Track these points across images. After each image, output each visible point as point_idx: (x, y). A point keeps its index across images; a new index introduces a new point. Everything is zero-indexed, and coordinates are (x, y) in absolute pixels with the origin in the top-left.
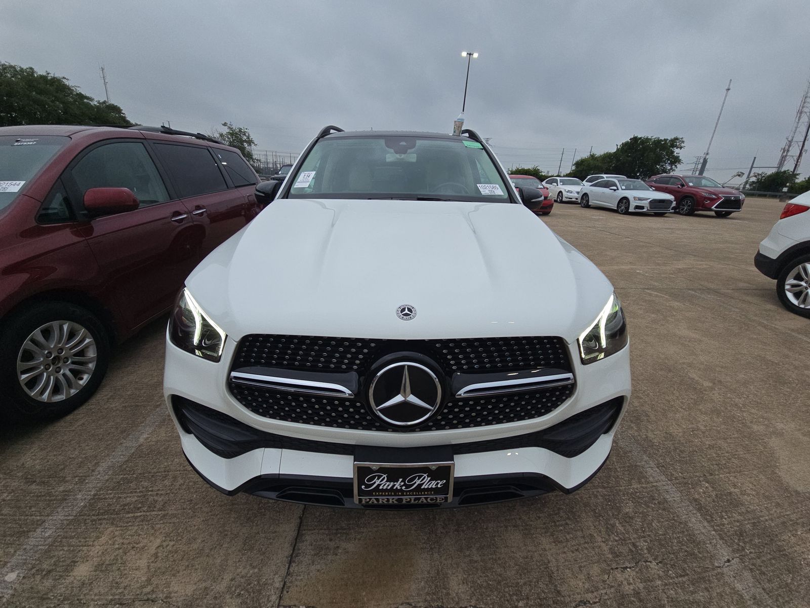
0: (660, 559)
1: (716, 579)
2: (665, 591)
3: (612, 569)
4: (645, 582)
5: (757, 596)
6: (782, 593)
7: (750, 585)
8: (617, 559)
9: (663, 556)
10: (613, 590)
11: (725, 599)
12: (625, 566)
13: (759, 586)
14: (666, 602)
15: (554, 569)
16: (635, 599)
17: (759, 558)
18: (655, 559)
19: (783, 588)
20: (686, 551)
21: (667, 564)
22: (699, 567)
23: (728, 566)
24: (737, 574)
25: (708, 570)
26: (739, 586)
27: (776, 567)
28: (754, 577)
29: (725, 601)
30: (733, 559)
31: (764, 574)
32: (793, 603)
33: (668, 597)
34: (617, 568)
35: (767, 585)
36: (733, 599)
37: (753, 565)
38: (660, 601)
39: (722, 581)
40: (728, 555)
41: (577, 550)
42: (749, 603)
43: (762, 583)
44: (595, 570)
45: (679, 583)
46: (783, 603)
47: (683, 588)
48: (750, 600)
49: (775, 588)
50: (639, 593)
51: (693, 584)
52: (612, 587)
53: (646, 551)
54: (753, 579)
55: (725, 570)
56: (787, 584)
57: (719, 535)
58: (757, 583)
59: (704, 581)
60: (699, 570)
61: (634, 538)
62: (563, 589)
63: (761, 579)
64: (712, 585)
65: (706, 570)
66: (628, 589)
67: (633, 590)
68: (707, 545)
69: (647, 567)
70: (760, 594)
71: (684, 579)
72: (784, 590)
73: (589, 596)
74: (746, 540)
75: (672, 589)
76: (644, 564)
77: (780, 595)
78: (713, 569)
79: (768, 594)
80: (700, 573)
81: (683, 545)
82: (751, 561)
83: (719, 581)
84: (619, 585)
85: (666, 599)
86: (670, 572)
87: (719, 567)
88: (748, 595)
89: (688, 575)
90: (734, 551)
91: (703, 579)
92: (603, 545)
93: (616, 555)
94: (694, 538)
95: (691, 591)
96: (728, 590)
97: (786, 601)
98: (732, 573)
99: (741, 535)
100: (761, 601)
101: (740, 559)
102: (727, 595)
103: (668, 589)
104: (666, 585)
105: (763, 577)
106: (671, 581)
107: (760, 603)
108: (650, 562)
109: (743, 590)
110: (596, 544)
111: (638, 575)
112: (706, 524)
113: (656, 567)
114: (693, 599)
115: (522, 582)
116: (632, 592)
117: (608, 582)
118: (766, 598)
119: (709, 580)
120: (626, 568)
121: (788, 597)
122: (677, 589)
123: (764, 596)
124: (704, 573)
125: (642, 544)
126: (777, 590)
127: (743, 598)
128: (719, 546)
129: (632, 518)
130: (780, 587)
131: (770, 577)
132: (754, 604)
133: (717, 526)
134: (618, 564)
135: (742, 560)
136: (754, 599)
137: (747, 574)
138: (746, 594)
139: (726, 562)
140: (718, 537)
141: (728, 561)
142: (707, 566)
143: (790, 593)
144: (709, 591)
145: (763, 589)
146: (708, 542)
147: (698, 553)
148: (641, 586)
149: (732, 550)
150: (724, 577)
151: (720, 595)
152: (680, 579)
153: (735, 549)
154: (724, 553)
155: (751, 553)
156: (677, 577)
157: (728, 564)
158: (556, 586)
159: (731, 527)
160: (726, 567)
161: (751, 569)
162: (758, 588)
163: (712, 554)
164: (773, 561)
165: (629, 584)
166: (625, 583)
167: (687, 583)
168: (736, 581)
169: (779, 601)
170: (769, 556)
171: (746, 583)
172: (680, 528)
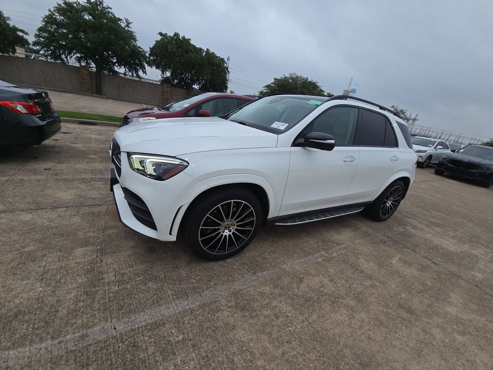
0: (119, 292)
1: (104, 317)
2: (102, 290)
3: (116, 272)
4: (108, 283)
5: (87, 339)
6: (83, 357)
7: (96, 336)
8: (120, 274)
9: (122, 294)
10: (106, 271)
11: (92, 318)
12: (117, 276)
13: (93, 342)
14: (97, 289)
15: (116, 254)
16: (100, 277)
17: (113, 351)
18: (120, 289)
19: (86, 360)
20: (124, 306)
21: (117, 294)
22: (113, 310)
23: (112, 327)
24: (105, 330)
25: (111, 314)
26: (97, 328)
27: (104, 362)
28: (100, 341)
29: (90, 317)
30: (116, 332)
31: (101, 350)
32: (73, 363)
33: (99, 290)
34: (116, 274)
35: (92, 348)
36: (90, 322)
37: (109, 345)
38: (98, 287)
39: (102, 319)
40: (119, 330)
41: (125, 261)
42: (85, 331)
43: (96, 345)
44: (115, 266)
45: (105, 297)
46: (76, 356)
47: (102, 298)
48: (86, 332)
49: (89, 354)
50: (103, 279)
51: (103, 303)
52: (107, 271)
53: (124, 287)
54: (99, 340)
55: (109, 324)
56: (89, 365)
57: (135, 330)
58: (95, 342)
59: (104, 310)
60: (111, 309)
61: (132, 283)
62: (108, 256)
63: (98, 345)
64: (101, 313)
65: (111, 313)
66: (105, 276)
67: (105, 278)
68: (127, 319)
69: (116, 285)
70: (88, 341)
71: (107, 300)
72: (85, 361)
73: (104, 263)
74: (130, 348)
75: (102, 293)
76: (118, 284)
77: (82, 356)
78: (111, 317)
79: (86, 347)
80: (109, 309)
81: (128, 305)
82: (112, 344)
83: (103, 318)
84: (107, 273)
85: (98, 289)
86: (112, 295)
87: (112, 321)
88: (90, 332)
89: (109, 302)
90: (122, 335)
91: (106, 309)
92: (128, 271)
93: (123, 275)
94: (133, 313)
95: (100, 301)
96: (96, 321)
97: (76, 359)
98: (106, 327)
99: (134, 346)
100: (83, 339)
101: (115, 337)
102: (93, 320)
103: (103, 291)
104: (105, 291)
105: (99, 348)
106: (107, 294)
107: (82, 338)
108: (118, 287)
109: (94, 330)
110: (128, 268)
111: (112, 281)
112: (144, 324)
113: (115, 289)
114: (95, 301)
115: (112, 245)
116: (104, 277)
117: (109, 269)
118: (84, 343)
119: (104, 312)
120: (116, 277)
121: (79, 362)
122: (103, 295)
123: (86, 343)
124: (109, 311)
125: (128, 286)
126: (86, 354)
127: (89, 328)
128: (126, 326)
129: (145, 285)
130: (88, 358)
131: (98, 354)
132: (83, 334)
133: (142, 330)
134: (118, 274)
135: (114, 337)
136: (86, 336)
137: (104, 337)
138: (90, 331)
139: (114, 326)
140: (133, 328)
141: (115, 329)
142: (113, 314)
143: (81, 364)
144: (98, 310)
145: (90, 345)
146: (130, 320)
147: (122, 311)
148: (106, 281)
149: (122, 334)
150: (105, 321)
151: (94, 315)
152: (107, 298)
153: (123, 336)
154: (121, 327)
155: (119, 347)
156: (108, 297)
157: (113, 327)
158: (109, 254)
159: (141, 340)
160: (111, 325)
161: (106, 341)
162: (92, 341)
163: (120, 320)
164: (109, 362)
165: (108, 277)
166: (108, 275)
167: (105, 301)
168: (101, 328)
169: (79, 353)
170: (114, 361)
171: (97, 333)
172: (140, 307)
